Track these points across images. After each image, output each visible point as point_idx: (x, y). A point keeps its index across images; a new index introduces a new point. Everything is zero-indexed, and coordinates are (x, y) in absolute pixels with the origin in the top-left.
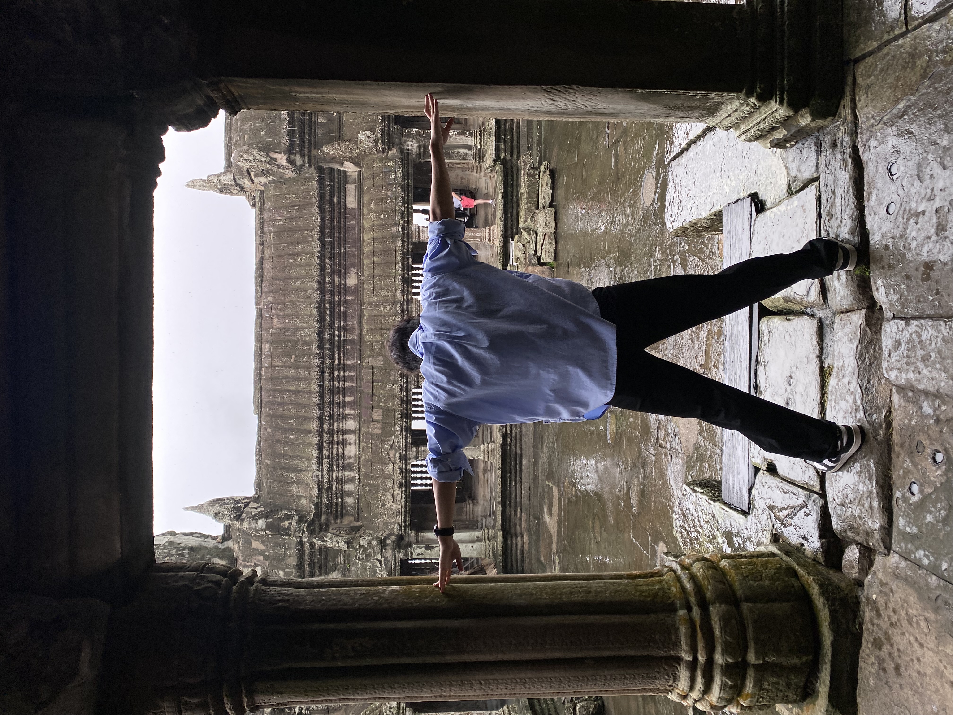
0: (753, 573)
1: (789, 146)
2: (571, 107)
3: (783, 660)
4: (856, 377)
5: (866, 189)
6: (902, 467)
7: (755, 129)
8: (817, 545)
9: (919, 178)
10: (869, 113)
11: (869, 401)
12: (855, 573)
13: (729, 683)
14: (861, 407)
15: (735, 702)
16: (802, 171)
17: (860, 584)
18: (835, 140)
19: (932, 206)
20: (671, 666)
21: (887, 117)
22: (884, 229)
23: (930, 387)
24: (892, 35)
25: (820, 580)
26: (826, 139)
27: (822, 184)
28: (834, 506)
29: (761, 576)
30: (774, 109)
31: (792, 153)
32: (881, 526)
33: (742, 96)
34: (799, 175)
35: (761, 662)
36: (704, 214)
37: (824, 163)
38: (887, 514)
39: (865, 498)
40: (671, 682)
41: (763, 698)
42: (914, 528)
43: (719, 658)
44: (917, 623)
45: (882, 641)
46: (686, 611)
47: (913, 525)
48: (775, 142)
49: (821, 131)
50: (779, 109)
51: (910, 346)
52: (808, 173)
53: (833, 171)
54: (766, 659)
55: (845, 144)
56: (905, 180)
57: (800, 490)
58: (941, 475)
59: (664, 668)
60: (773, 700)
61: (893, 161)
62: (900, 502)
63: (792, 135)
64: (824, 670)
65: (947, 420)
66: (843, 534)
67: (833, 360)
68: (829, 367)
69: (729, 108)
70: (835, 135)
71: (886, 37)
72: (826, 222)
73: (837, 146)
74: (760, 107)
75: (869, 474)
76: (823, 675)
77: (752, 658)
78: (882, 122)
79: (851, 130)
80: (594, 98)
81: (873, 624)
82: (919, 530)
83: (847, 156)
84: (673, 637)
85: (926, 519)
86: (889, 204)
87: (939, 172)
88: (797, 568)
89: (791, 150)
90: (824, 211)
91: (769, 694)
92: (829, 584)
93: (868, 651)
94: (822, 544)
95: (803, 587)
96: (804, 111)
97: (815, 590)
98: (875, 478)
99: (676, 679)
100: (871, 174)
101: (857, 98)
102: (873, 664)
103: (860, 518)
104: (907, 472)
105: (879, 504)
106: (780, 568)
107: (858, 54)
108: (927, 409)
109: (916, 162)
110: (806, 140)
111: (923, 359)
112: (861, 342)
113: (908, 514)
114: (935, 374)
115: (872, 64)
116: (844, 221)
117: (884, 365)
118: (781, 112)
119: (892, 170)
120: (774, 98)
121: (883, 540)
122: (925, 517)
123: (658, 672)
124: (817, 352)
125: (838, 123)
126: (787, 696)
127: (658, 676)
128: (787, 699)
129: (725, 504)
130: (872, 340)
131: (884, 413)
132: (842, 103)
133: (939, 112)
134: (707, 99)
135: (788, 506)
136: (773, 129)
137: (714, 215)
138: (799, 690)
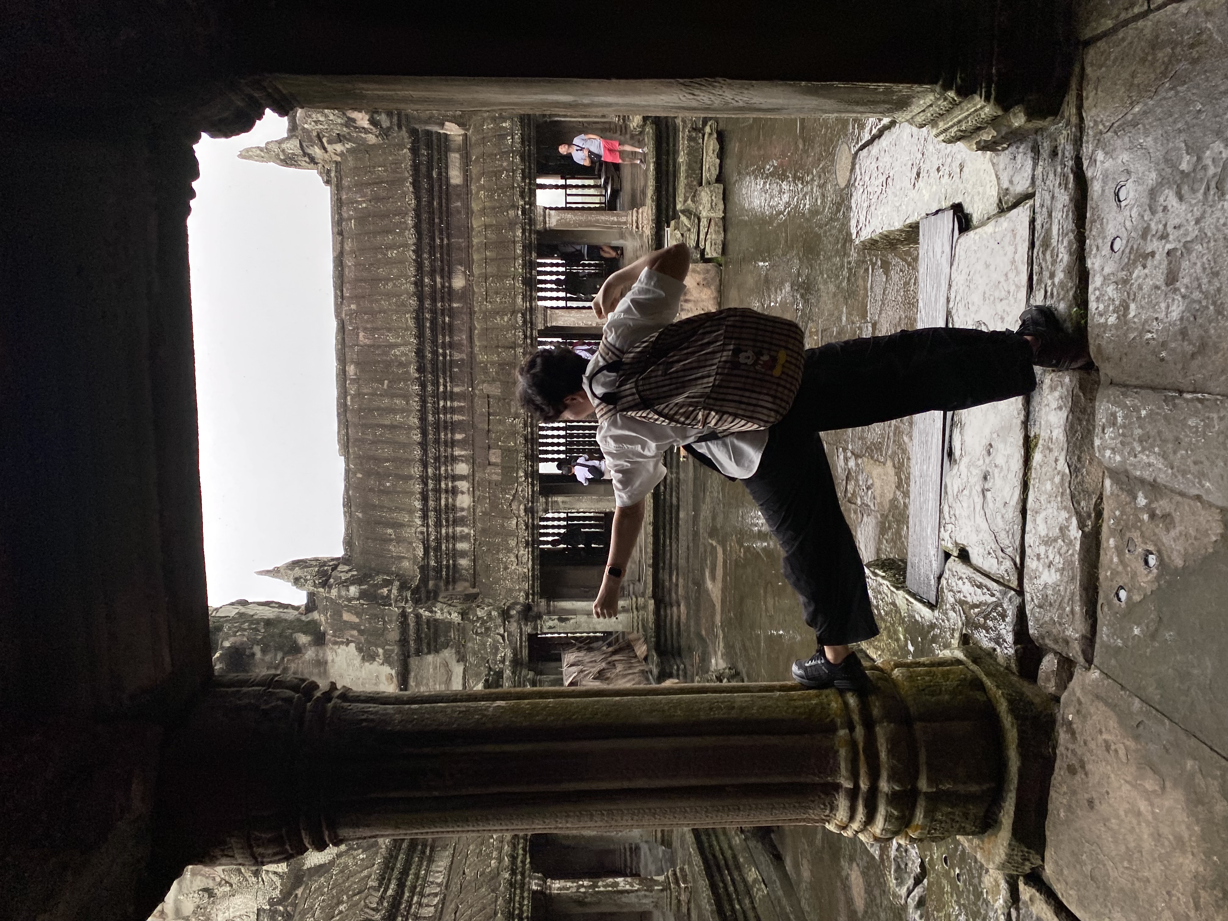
0: (930, 686)
1: (1000, 148)
2: (717, 102)
3: (961, 788)
4: (1064, 453)
5: (1088, 215)
6: (1109, 568)
7: (955, 129)
8: (1011, 651)
9: (1151, 208)
10: (1098, 115)
11: (1077, 483)
12: (1051, 687)
13: (896, 813)
14: (1068, 491)
15: (903, 834)
16: (1015, 182)
17: (1056, 699)
18: (1056, 147)
19: (1164, 247)
20: (827, 794)
21: (1118, 123)
22: (1107, 270)
23: (1147, 475)
24: (1130, 14)
25: (1010, 695)
26: (1045, 144)
27: (1037, 205)
28: (1032, 606)
29: (941, 690)
30: (979, 106)
31: (1004, 158)
32: (1083, 637)
33: (938, 88)
34: (1011, 189)
35: (934, 790)
36: (898, 225)
37: (1040, 176)
38: (1090, 621)
39: (1066, 600)
40: (827, 812)
41: (935, 829)
42: (1119, 641)
43: (884, 786)
44: (1116, 751)
45: (1075, 769)
46: (847, 731)
47: (1118, 638)
48: (982, 144)
49: (1039, 133)
50: (984, 106)
51: (1127, 422)
52: (1021, 186)
53: (1051, 188)
54: (940, 786)
55: (1067, 154)
56: (1135, 209)
57: (995, 584)
58: (1153, 582)
59: (819, 797)
60: (948, 831)
61: (1122, 183)
62: (1106, 609)
63: (1002, 137)
64: (1009, 799)
65: (1163, 516)
66: (1041, 641)
67: (1040, 428)
68: (1035, 437)
69: (921, 102)
70: (1056, 141)
71: (1123, 16)
72: (1040, 253)
73: (1057, 154)
74: (960, 102)
75: (1073, 573)
76: (1007, 804)
77: (923, 785)
78: (1112, 130)
79: (1075, 136)
80: (746, 92)
81: (1068, 749)
82: (1123, 643)
83: (1067, 170)
84: (831, 761)
85: (1133, 631)
86: (1115, 239)
87: (1175, 204)
88: (984, 679)
89: (1003, 154)
90: (1038, 238)
91: (943, 825)
92: (1021, 700)
93: (1060, 778)
94: (1016, 651)
95: (989, 700)
96: (1017, 109)
97: (1003, 707)
98: (1078, 578)
99: (833, 808)
100: (1095, 197)
101: (1084, 95)
102: (1065, 793)
103: (1060, 624)
104: (1115, 573)
105: (1082, 609)
106: (965, 679)
107: (1088, 34)
108: (1142, 501)
109: (1150, 187)
110: (1021, 143)
111: (1141, 441)
112: (1072, 411)
113: (1114, 624)
114: (1152, 459)
115: (1105, 50)
116: (1060, 256)
117: (1097, 442)
118: (987, 110)
119: (1120, 194)
120: (978, 92)
121: (1084, 652)
122: (1131, 629)
123: (813, 801)
124: (1022, 417)
125: (1061, 125)
126: (964, 827)
127: (812, 805)
128: (965, 831)
129: (909, 593)
130: (1085, 409)
131: (1094, 500)
132: (1066, 99)
133: (1179, 125)
134: (893, 92)
135: (981, 603)
136: (979, 129)
137: (910, 227)
138: (978, 821)
